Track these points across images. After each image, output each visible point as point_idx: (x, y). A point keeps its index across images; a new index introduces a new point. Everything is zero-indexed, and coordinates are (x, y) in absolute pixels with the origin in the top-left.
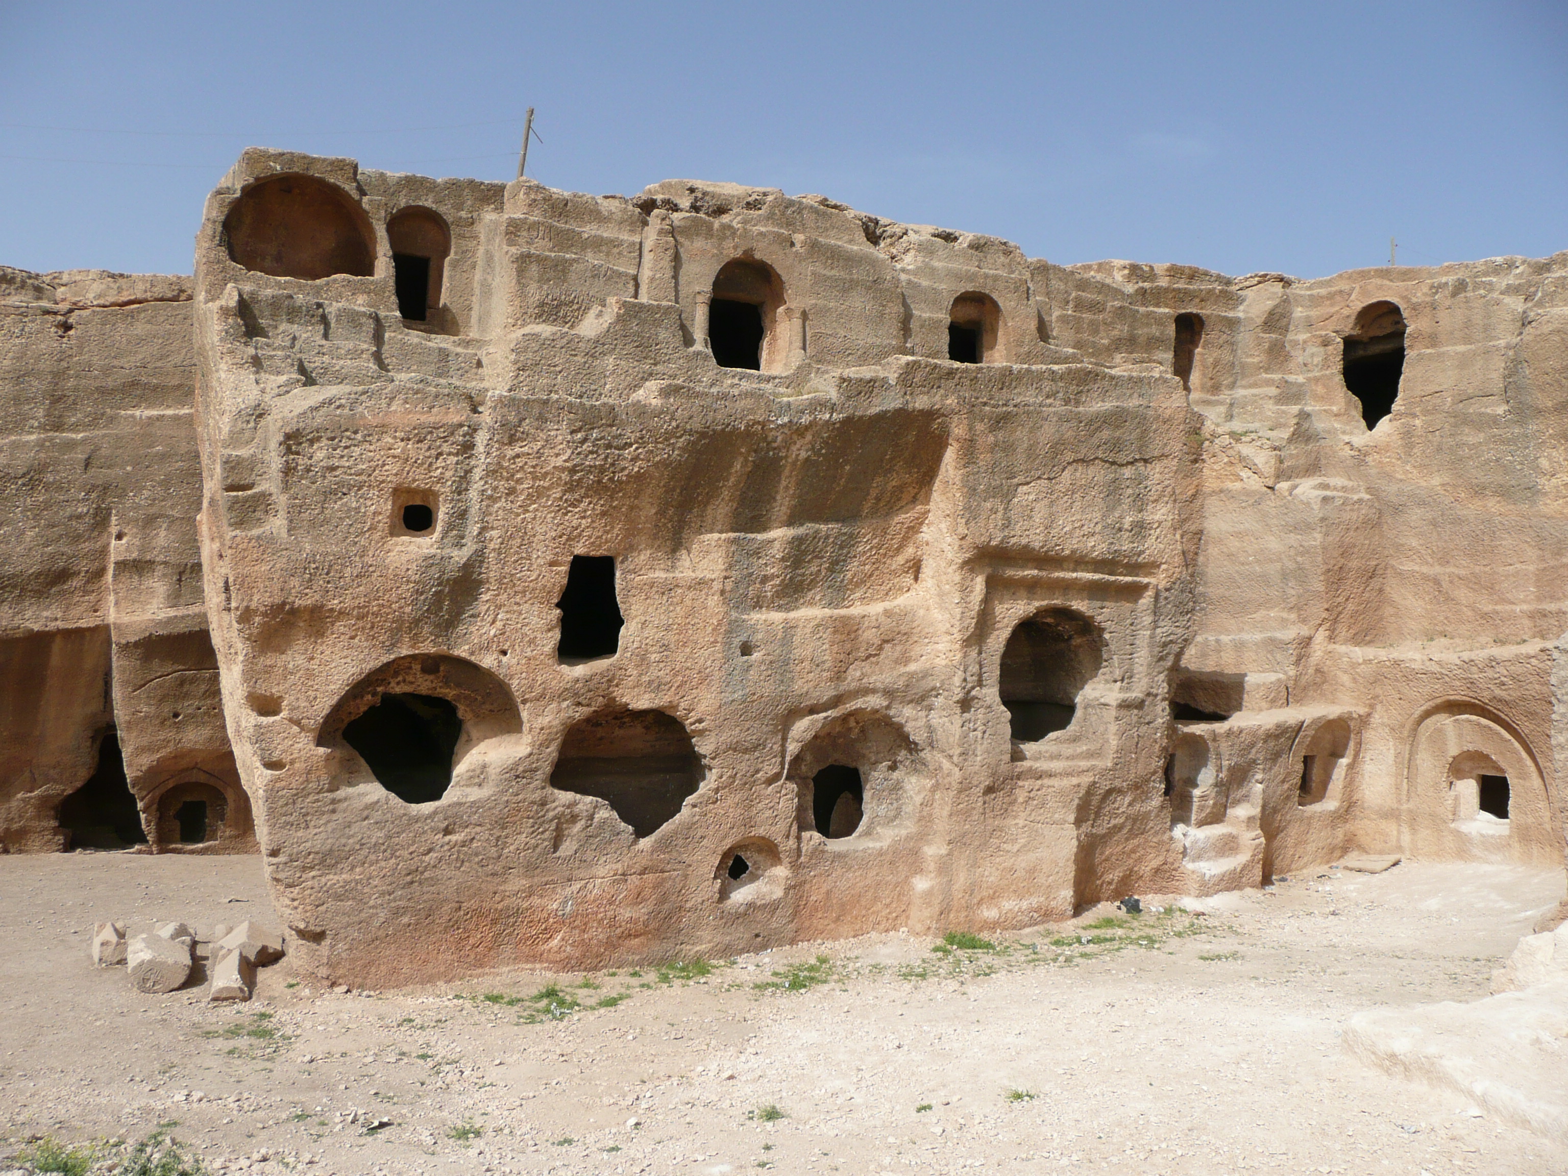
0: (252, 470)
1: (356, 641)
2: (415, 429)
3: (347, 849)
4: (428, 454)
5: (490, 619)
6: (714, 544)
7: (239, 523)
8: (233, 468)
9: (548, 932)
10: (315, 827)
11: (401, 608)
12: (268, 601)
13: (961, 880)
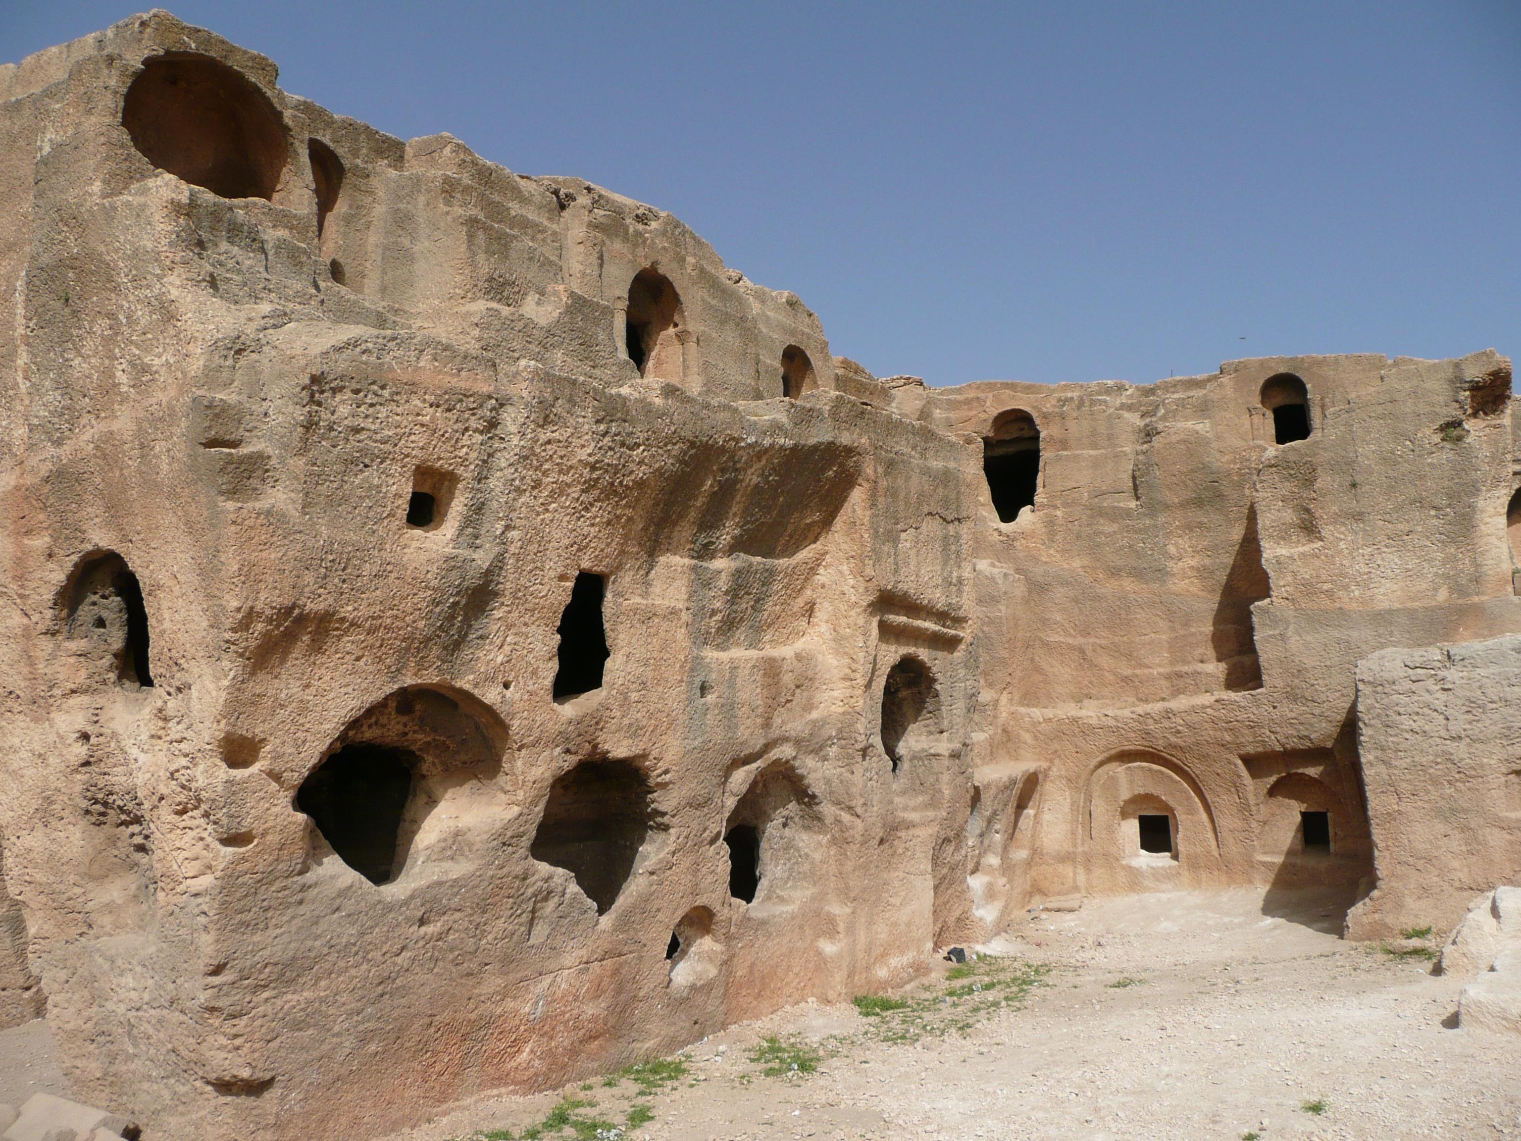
0: (240, 422)
1: (362, 663)
2: (446, 393)
3: (312, 955)
4: (455, 427)
5: (498, 642)
6: (679, 570)
7: (232, 493)
8: (217, 415)
9: (517, 1044)
10: (276, 926)
11: (414, 622)
12: (277, 602)
13: (862, 938)
